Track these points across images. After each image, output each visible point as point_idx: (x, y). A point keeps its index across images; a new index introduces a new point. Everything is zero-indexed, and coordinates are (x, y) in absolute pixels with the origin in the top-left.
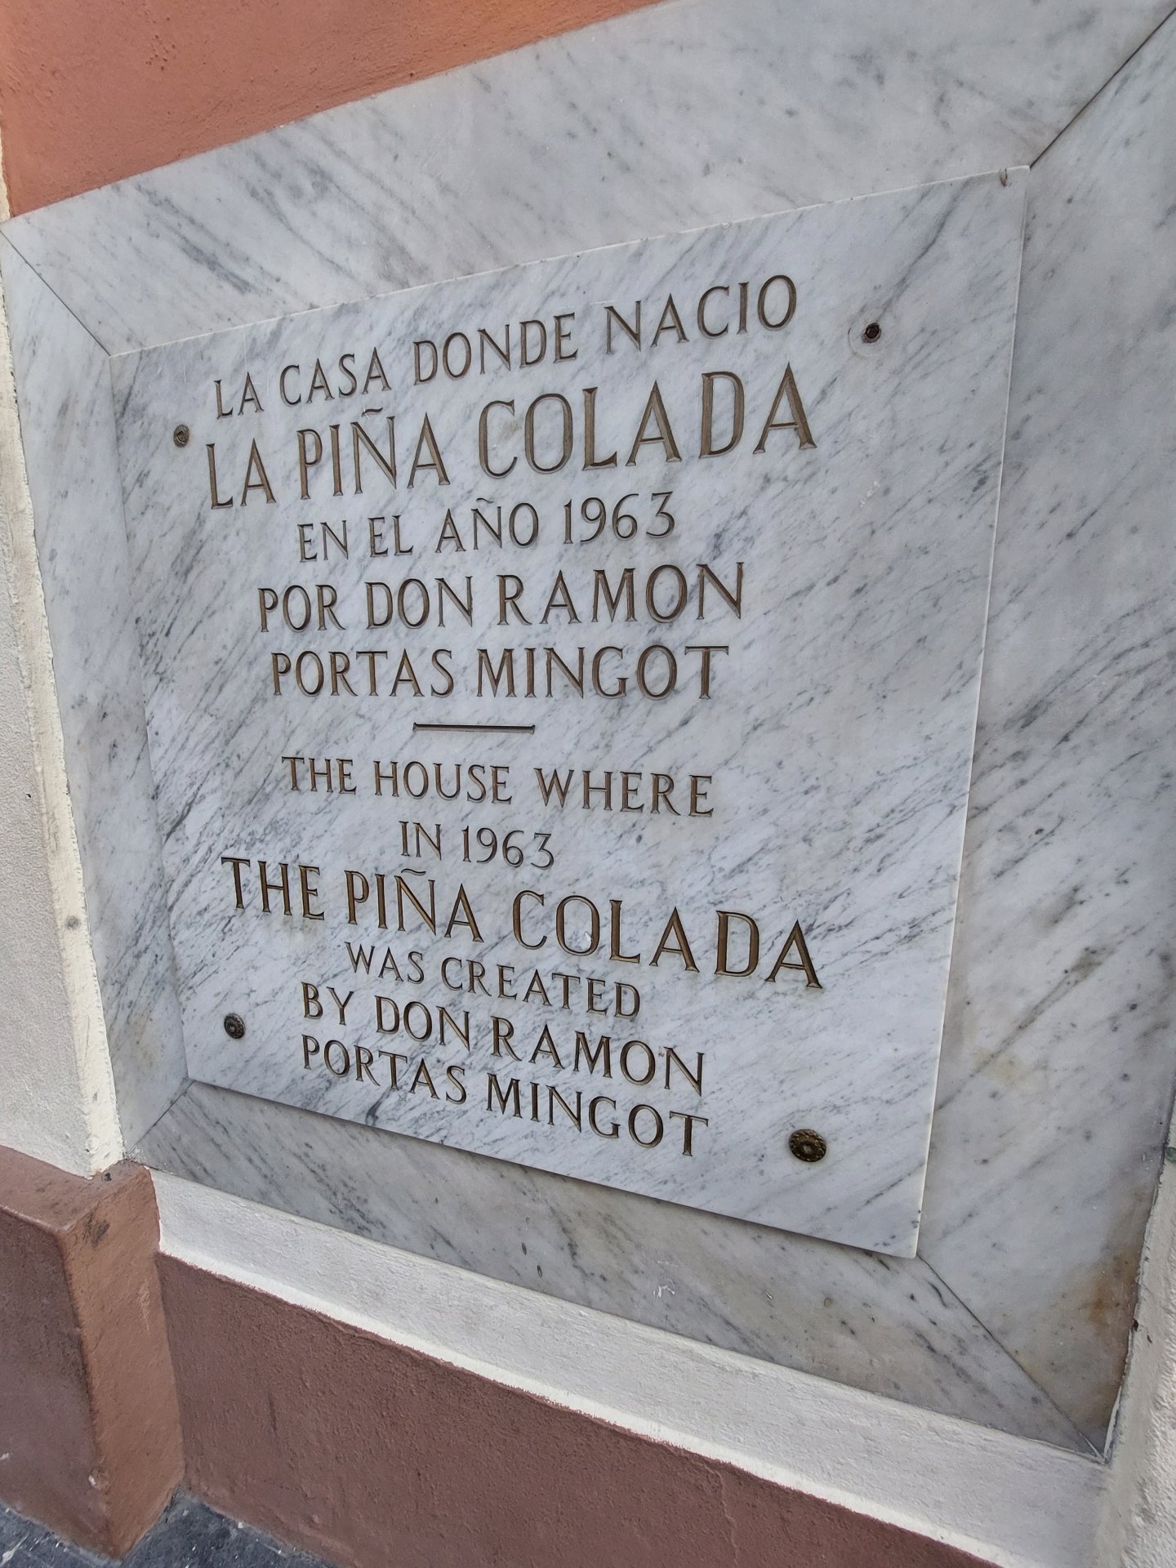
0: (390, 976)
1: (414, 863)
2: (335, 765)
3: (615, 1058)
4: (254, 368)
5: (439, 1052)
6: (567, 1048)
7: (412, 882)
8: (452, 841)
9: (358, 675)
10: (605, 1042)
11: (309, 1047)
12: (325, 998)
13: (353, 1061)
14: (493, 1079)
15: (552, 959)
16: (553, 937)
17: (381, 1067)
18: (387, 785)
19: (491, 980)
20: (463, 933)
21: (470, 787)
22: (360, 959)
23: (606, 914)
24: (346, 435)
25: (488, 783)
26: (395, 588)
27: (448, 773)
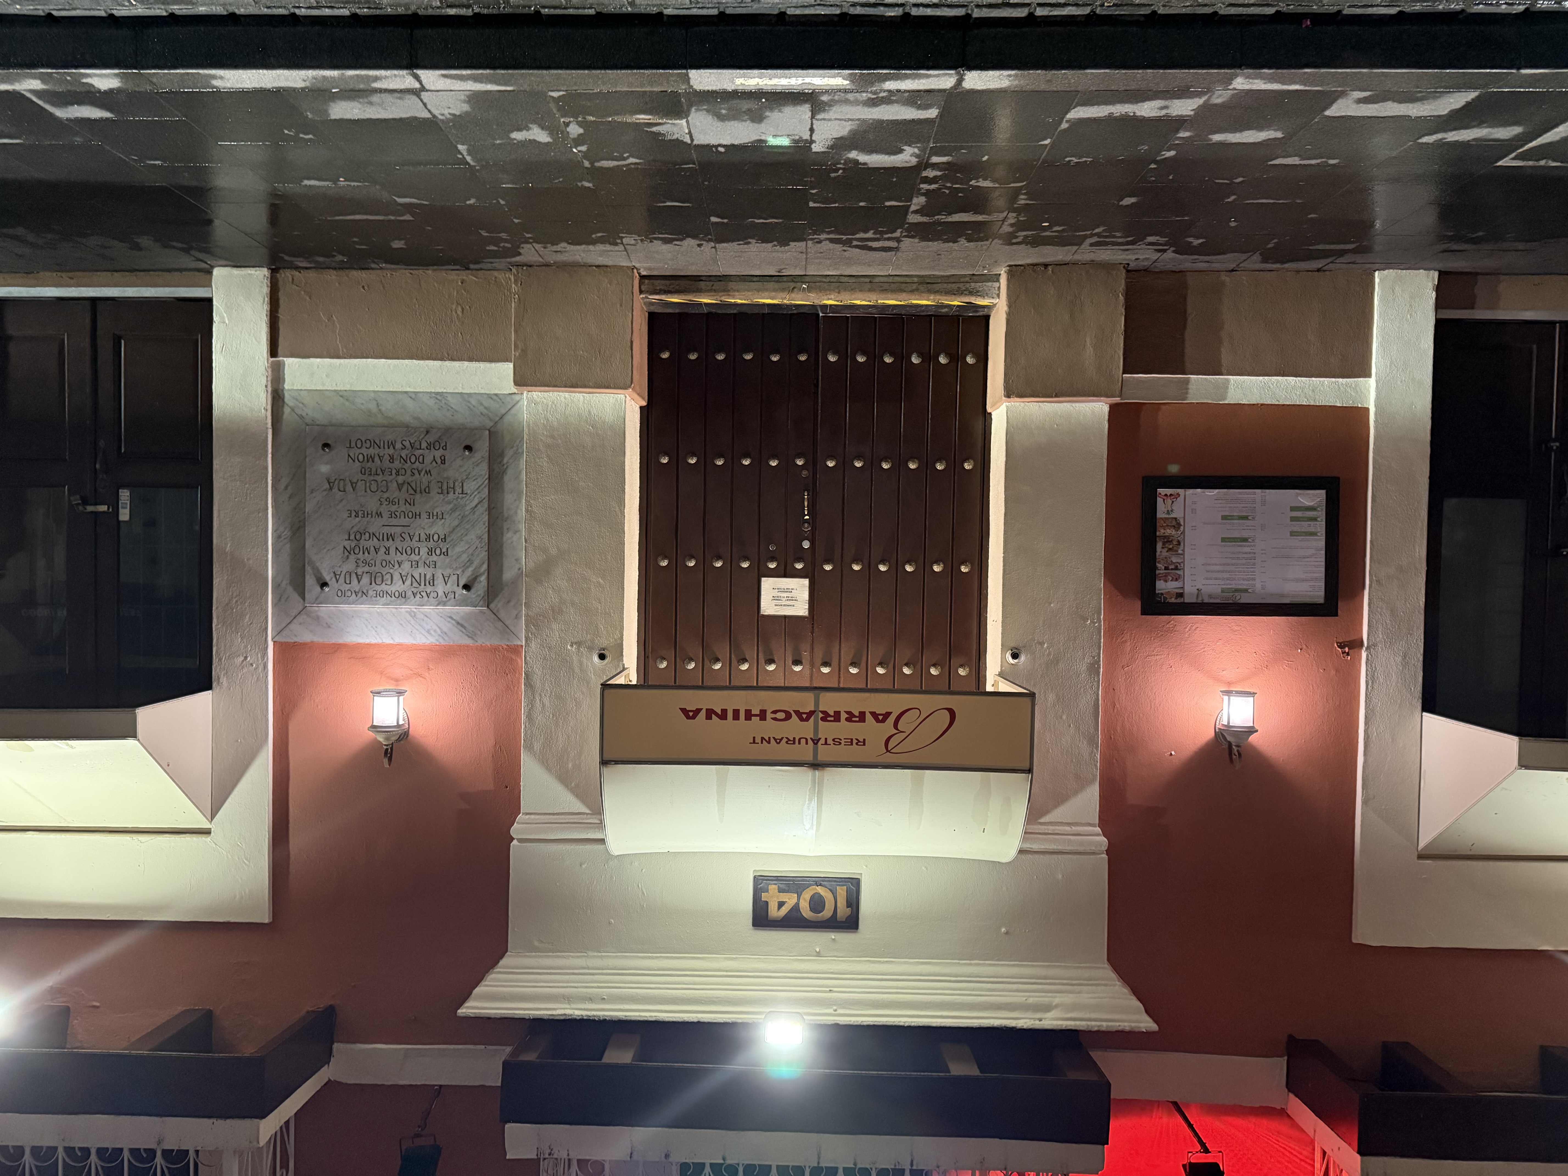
0: (420, 469)
1: (412, 496)
2: (431, 517)
3: (366, 458)
4: (445, 599)
5: (408, 452)
6: (377, 459)
7: (413, 492)
8: (402, 502)
9: (423, 537)
10: (368, 461)
11: (445, 448)
12: (439, 461)
13: (432, 446)
14: (394, 448)
15: (379, 478)
16: (379, 483)
17: (424, 445)
18: (418, 513)
19: (394, 472)
20: (400, 481)
21: (397, 514)
22: (428, 472)
23: (368, 490)
24: (423, 584)
25: (393, 515)
26: (413, 554)
27: (402, 517)
